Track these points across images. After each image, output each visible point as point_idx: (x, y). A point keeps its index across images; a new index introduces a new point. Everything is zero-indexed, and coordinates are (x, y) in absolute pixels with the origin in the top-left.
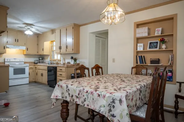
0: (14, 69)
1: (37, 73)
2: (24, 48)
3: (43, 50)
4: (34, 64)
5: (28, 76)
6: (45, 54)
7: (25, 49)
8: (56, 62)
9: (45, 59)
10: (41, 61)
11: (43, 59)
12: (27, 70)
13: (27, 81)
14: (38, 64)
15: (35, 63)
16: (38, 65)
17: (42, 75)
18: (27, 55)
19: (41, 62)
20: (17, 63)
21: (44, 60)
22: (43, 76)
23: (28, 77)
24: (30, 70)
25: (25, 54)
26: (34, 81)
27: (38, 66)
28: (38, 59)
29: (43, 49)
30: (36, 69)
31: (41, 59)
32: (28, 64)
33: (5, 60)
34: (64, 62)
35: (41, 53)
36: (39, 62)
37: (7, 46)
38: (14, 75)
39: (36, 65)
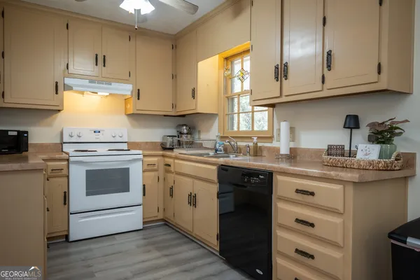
0: (87, 171)
1: (171, 188)
2: (127, 89)
3: (194, 97)
4: (161, 152)
5: (139, 199)
6: (199, 110)
7: (129, 93)
8: (251, 144)
9: (199, 132)
10: (184, 138)
11: (192, 130)
12: (137, 177)
13: (134, 219)
14: (177, 152)
15: (164, 148)
16: (176, 158)
17: (193, 200)
18: (137, 117)
19: (187, 143)
20: (102, 149)
21: (196, 136)
22: (195, 205)
23: (140, 201)
24: (146, 174)
25: (131, 112)
26: (161, 216)
27: (176, 161)
28: (173, 132)
29: (194, 91)
30: (168, 172)
31: (185, 130)
32: (140, 152)
33: (62, 134)
34: (292, 145)
35: (186, 107)
36: (180, 144)
37: (68, 81)
38: (88, 194)
39: (170, 157)
